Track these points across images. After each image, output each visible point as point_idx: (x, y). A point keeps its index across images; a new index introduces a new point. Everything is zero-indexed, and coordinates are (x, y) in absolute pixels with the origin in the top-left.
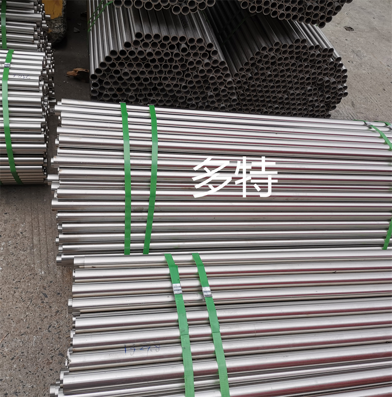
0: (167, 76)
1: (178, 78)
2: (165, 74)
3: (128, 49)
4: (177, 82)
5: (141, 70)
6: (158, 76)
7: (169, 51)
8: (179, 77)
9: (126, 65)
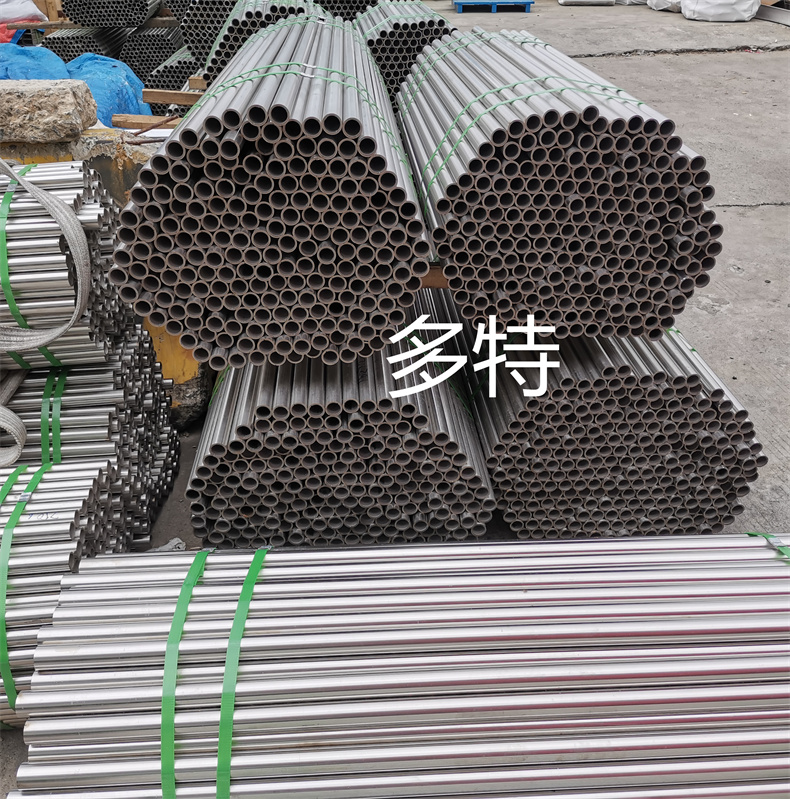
0: (336, 473)
1: (358, 476)
2: (331, 469)
3: (245, 437)
4: (358, 481)
5: (281, 469)
6: (317, 475)
7: (328, 429)
8: (361, 472)
9: (249, 465)
